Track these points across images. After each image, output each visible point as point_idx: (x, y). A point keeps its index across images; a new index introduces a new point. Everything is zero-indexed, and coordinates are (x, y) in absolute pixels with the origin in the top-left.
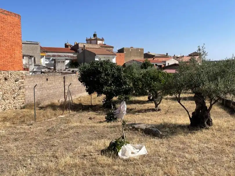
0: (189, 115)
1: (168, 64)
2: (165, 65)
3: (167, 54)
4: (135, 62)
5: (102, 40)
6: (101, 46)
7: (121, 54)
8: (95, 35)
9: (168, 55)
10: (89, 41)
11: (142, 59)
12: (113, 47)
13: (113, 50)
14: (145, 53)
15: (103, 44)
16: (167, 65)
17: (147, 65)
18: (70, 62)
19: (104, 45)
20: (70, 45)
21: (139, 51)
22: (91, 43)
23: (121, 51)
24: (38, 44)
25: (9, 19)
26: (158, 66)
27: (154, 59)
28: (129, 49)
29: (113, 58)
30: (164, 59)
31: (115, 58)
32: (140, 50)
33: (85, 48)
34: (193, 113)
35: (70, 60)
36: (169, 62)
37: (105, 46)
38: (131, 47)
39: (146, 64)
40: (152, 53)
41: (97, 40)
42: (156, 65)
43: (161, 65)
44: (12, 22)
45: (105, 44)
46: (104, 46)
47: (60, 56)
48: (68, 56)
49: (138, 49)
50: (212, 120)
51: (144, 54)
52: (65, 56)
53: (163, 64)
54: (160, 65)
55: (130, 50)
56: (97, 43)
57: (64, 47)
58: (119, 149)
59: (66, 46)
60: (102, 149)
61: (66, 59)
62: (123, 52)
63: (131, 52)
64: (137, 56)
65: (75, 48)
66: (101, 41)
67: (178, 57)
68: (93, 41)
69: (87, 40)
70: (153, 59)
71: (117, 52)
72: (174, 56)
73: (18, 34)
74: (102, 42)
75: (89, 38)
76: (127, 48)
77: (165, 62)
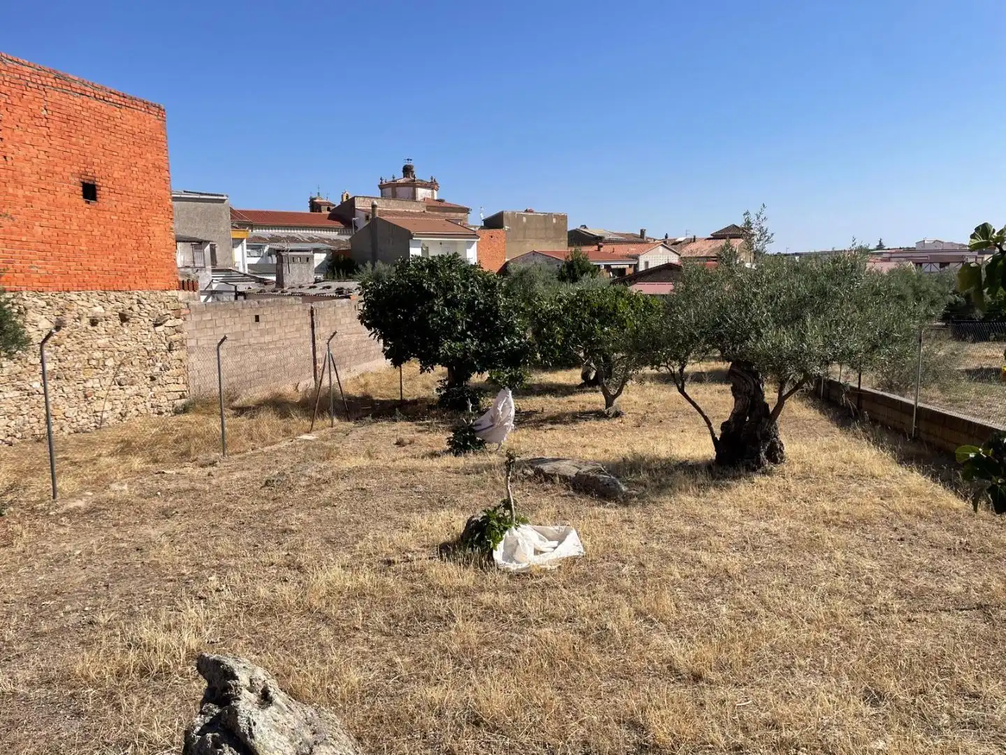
0: (711, 429)
1: (647, 263)
2: (636, 266)
3: (642, 232)
4: (539, 260)
5: (432, 185)
6: (429, 208)
7: (494, 232)
8: (407, 170)
9: (647, 235)
10: (390, 189)
11: (561, 249)
12: (466, 210)
13: (466, 219)
14: (570, 228)
15: (436, 198)
16: (642, 268)
17: (579, 268)
18: (327, 259)
19: (438, 204)
20: (325, 204)
21: (552, 224)
22: (394, 196)
23: (494, 223)
24: (224, 200)
25: (130, 119)
26: (614, 271)
27: (600, 247)
28: (520, 216)
29: (470, 245)
30: (632, 249)
31: (475, 246)
32: (554, 221)
33: (377, 216)
34: (725, 426)
35: (328, 251)
36: (648, 260)
37: (442, 205)
38: (526, 211)
39: (576, 267)
40: (594, 230)
41: (413, 185)
42: (608, 268)
43: (625, 266)
44: (137, 130)
45: (441, 201)
46: (439, 207)
47: (293, 240)
48: (322, 240)
49: (547, 217)
50: (782, 445)
51: (569, 232)
52: (312, 240)
53: (630, 266)
54: (622, 267)
55: (524, 220)
56: (414, 197)
57: (307, 210)
58: (496, 541)
59: (315, 206)
60: (442, 541)
61: (317, 250)
62: (500, 226)
63: (525, 228)
64: (547, 239)
65: (344, 214)
66: (429, 191)
67: (680, 242)
68: (400, 190)
69: (382, 187)
70: (599, 250)
71: (482, 228)
72: (666, 237)
73: (159, 168)
74: (433, 193)
75: (390, 180)
76: (513, 213)
77: (636, 258)
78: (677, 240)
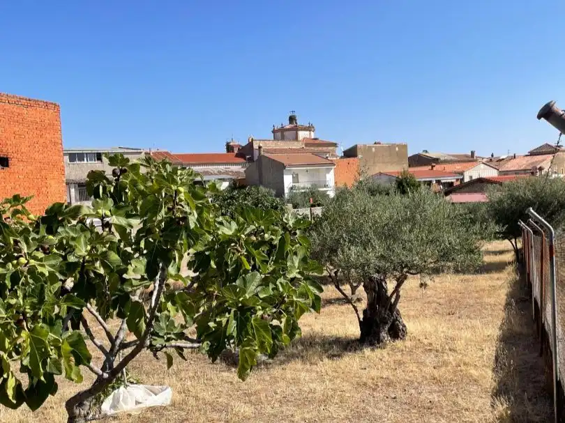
0: (358, 314)
1: (471, 177)
2: (463, 179)
3: (473, 153)
4: (384, 178)
5: (309, 129)
6: (307, 145)
7: (351, 159)
8: (292, 119)
9: (476, 154)
10: (280, 134)
12: (335, 145)
13: (335, 151)
14: (410, 154)
15: (313, 137)
16: (467, 180)
18: (230, 186)
19: (312, 142)
20: (237, 146)
21: (395, 151)
22: (283, 138)
23: (351, 153)
26: (444, 184)
27: (433, 167)
28: (370, 148)
29: (328, 171)
30: (458, 167)
31: (332, 172)
32: (397, 149)
33: (262, 153)
34: (365, 312)
35: (230, 180)
36: (470, 174)
37: (316, 142)
38: (375, 143)
39: (405, 184)
40: (433, 154)
41: (296, 129)
42: (438, 182)
43: (453, 181)
45: (316, 139)
46: (314, 143)
47: (207, 173)
48: (226, 173)
49: (391, 147)
50: (404, 326)
51: (410, 158)
52: (220, 173)
53: (457, 180)
54: (450, 181)
55: (373, 149)
56: (296, 138)
57: (224, 151)
59: (229, 148)
61: (224, 180)
62: (355, 156)
63: (375, 155)
64: (392, 163)
65: (245, 153)
66: (308, 132)
67: (503, 159)
68: (286, 133)
69: (274, 132)
70: (432, 169)
71: (342, 157)
72: (492, 156)
74: (310, 134)
75: (280, 126)
76: (365, 146)
77: (462, 173)
78: (501, 158)
